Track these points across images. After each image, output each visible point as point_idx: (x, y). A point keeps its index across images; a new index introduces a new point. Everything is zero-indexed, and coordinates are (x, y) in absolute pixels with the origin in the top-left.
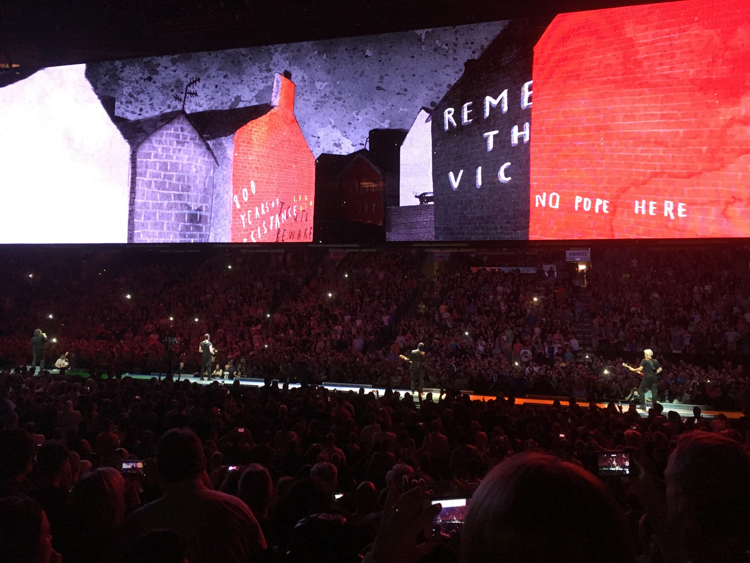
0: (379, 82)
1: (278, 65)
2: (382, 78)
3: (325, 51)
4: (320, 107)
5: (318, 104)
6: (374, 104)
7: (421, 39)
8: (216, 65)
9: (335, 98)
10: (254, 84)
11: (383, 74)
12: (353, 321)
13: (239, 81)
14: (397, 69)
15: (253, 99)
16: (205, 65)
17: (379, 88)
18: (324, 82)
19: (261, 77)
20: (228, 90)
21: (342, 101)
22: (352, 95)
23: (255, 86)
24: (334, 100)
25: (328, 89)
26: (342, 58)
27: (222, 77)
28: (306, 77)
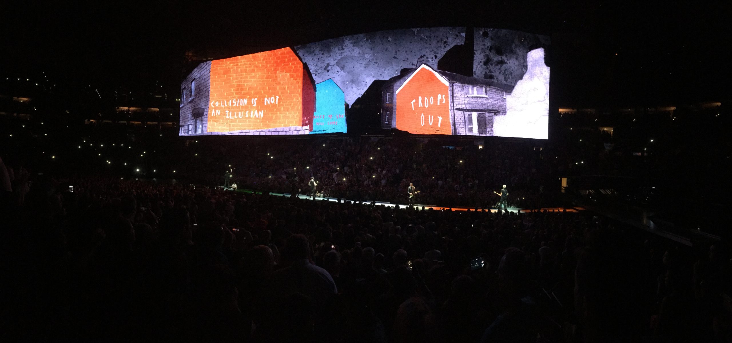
0: (395, 54)
1: (347, 46)
2: (396, 52)
3: (370, 38)
4: (367, 67)
5: (366, 65)
6: (392, 65)
7: (415, 34)
8: (318, 49)
9: (374, 62)
10: (335, 57)
11: (397, 51)
12: (382, 171)
13: (329, 56)
14: (403, 48)
15: (335, 64)
16: (313, 49)
17: (395, 58)
18: (369, 54)
19: (339, 53)
20: (324, 61)
21: (377, 64)
22: (382, 61)
23: (336, 58)
24: (374, 63)
25: (371, 58)
26: (378, 42)
27: (321, 54)
28: (361, 52)
